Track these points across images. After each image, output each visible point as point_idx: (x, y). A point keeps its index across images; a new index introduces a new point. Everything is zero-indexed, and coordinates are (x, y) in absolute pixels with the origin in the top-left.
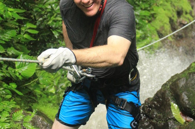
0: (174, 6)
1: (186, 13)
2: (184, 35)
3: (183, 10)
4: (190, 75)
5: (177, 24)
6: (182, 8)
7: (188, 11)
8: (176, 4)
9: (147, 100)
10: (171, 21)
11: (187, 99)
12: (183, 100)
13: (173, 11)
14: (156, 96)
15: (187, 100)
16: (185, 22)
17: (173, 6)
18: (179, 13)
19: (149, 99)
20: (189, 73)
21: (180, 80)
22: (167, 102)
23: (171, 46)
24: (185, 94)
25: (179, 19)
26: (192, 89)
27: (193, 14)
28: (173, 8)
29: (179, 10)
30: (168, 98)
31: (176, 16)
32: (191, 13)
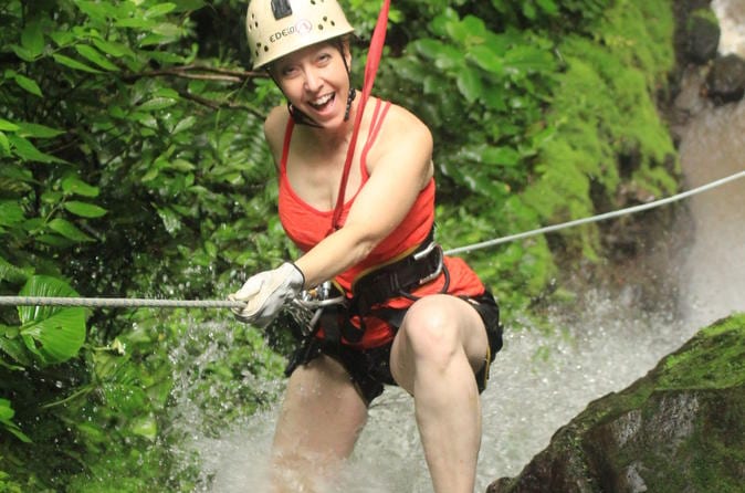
0: (610, 135)
1: (653, 164)
2: (640, 242)
3: (643, 151)
4: (659, 400)
5: (617, 203)
6: (639, 145)
7: (661, 157)
8: (616, 129)
9: (495, 488)
10: (596, 190)
11: (644, 488)
13: (606, 155)
14: (529, 473)
16: (646, 197)
17: (605, 136)
18: (628, 163)
19: (502, 481)
20: (654, 393)
21: (621, 418)
23: (591, 280)
24: (637, 469)
25: (624, 182)
26: (664, 455)
27: (678, 170)
28: (605, 144)
29: (627, 153)
30: (576, 484)
31: (614, 172)
32: (669, 164)
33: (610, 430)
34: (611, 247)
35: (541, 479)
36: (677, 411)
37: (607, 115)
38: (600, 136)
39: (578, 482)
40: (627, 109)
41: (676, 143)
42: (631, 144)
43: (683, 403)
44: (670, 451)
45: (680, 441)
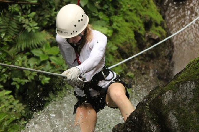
0: (140, 16)
1: (157, 25)
2: (154, 54)
3: (152, 20)
5: (145, 40)
6: (151, 18)
7: (159, 23)
8: (142, 13)
9: (116, 128)
10: (137, 36)
11: (177, 121)
12: (170, 123)
13: (140, 23)
14: (129, 120)
15: (176, 123)
16: (155, 37)
17: (139, 16)
18: (148, 25)
19: (119, 125)
21: (164, 94)
22: (146, 127)
23: (138, 68)
24: (173, 114)
25: (147, 32)
26: (183, 107)
27: (166, 26)
28: (139, 19)
29: (147, 21)
30: (148, 122)
31: (143, 28)
32: (162, 25)
33: (160, 99)
34: (144, 56)
35: (134, 122)
36: (187, 89)
37: (138, 8)
38: (137, 16)
39: (149, 122)
40: (146, 6)
41: (164, 17)
42: (148, 18)
43: (188, 86)
44: (186, 105)
45: (189, 100)
